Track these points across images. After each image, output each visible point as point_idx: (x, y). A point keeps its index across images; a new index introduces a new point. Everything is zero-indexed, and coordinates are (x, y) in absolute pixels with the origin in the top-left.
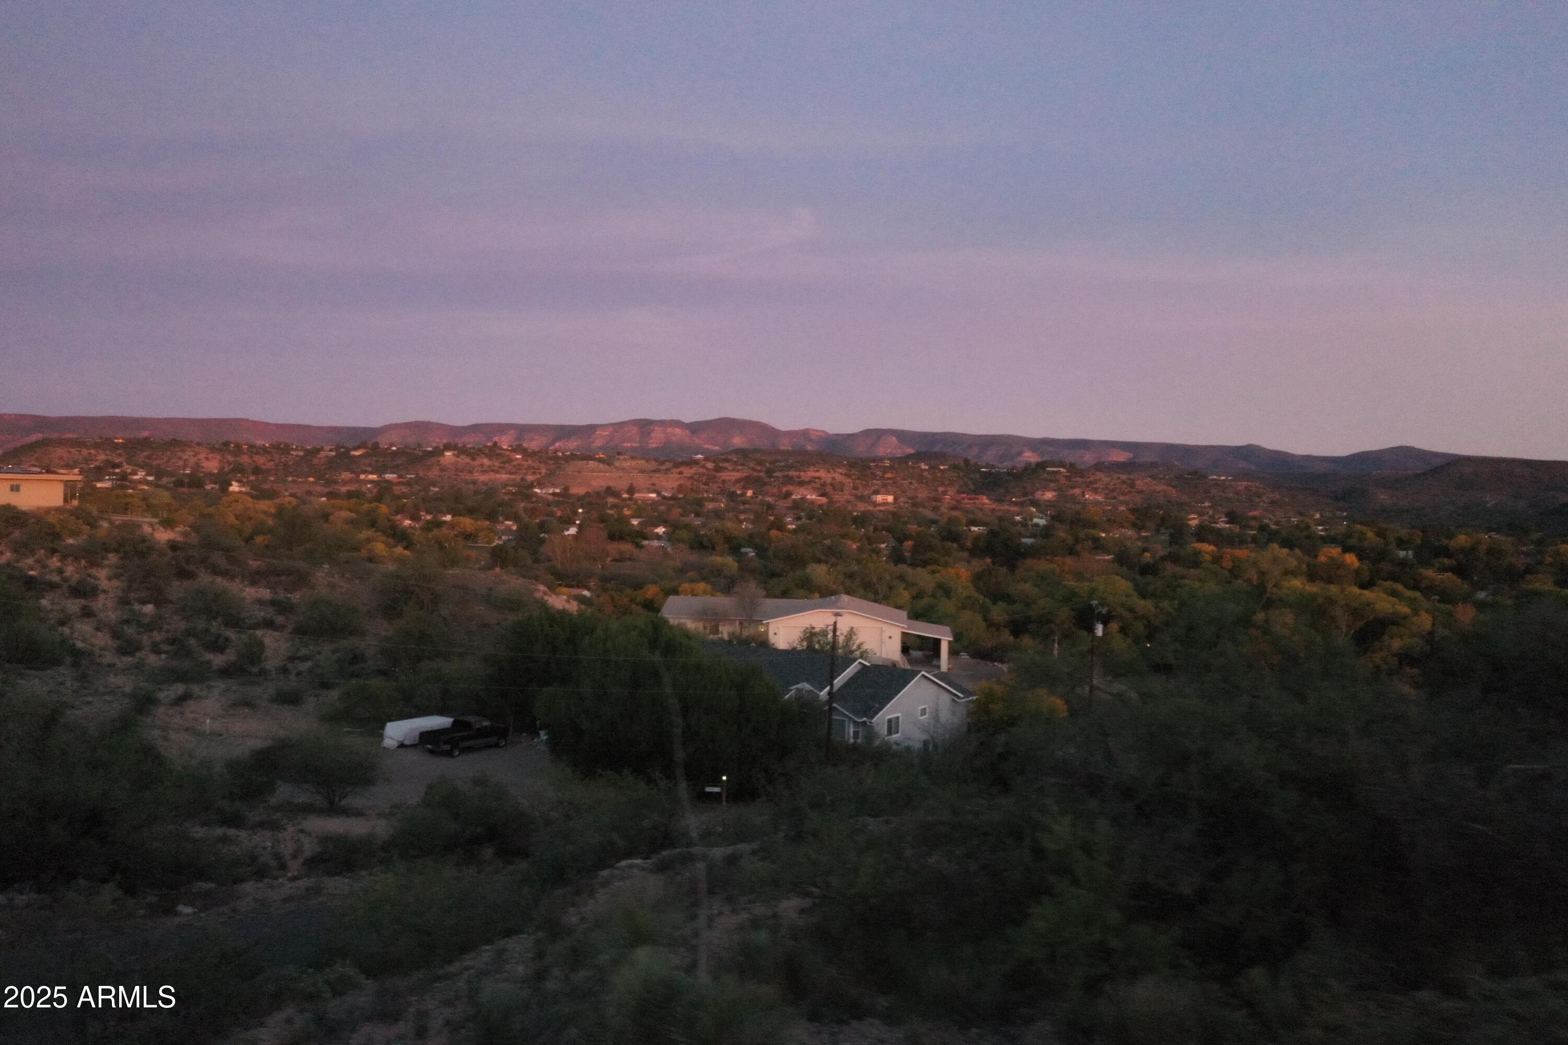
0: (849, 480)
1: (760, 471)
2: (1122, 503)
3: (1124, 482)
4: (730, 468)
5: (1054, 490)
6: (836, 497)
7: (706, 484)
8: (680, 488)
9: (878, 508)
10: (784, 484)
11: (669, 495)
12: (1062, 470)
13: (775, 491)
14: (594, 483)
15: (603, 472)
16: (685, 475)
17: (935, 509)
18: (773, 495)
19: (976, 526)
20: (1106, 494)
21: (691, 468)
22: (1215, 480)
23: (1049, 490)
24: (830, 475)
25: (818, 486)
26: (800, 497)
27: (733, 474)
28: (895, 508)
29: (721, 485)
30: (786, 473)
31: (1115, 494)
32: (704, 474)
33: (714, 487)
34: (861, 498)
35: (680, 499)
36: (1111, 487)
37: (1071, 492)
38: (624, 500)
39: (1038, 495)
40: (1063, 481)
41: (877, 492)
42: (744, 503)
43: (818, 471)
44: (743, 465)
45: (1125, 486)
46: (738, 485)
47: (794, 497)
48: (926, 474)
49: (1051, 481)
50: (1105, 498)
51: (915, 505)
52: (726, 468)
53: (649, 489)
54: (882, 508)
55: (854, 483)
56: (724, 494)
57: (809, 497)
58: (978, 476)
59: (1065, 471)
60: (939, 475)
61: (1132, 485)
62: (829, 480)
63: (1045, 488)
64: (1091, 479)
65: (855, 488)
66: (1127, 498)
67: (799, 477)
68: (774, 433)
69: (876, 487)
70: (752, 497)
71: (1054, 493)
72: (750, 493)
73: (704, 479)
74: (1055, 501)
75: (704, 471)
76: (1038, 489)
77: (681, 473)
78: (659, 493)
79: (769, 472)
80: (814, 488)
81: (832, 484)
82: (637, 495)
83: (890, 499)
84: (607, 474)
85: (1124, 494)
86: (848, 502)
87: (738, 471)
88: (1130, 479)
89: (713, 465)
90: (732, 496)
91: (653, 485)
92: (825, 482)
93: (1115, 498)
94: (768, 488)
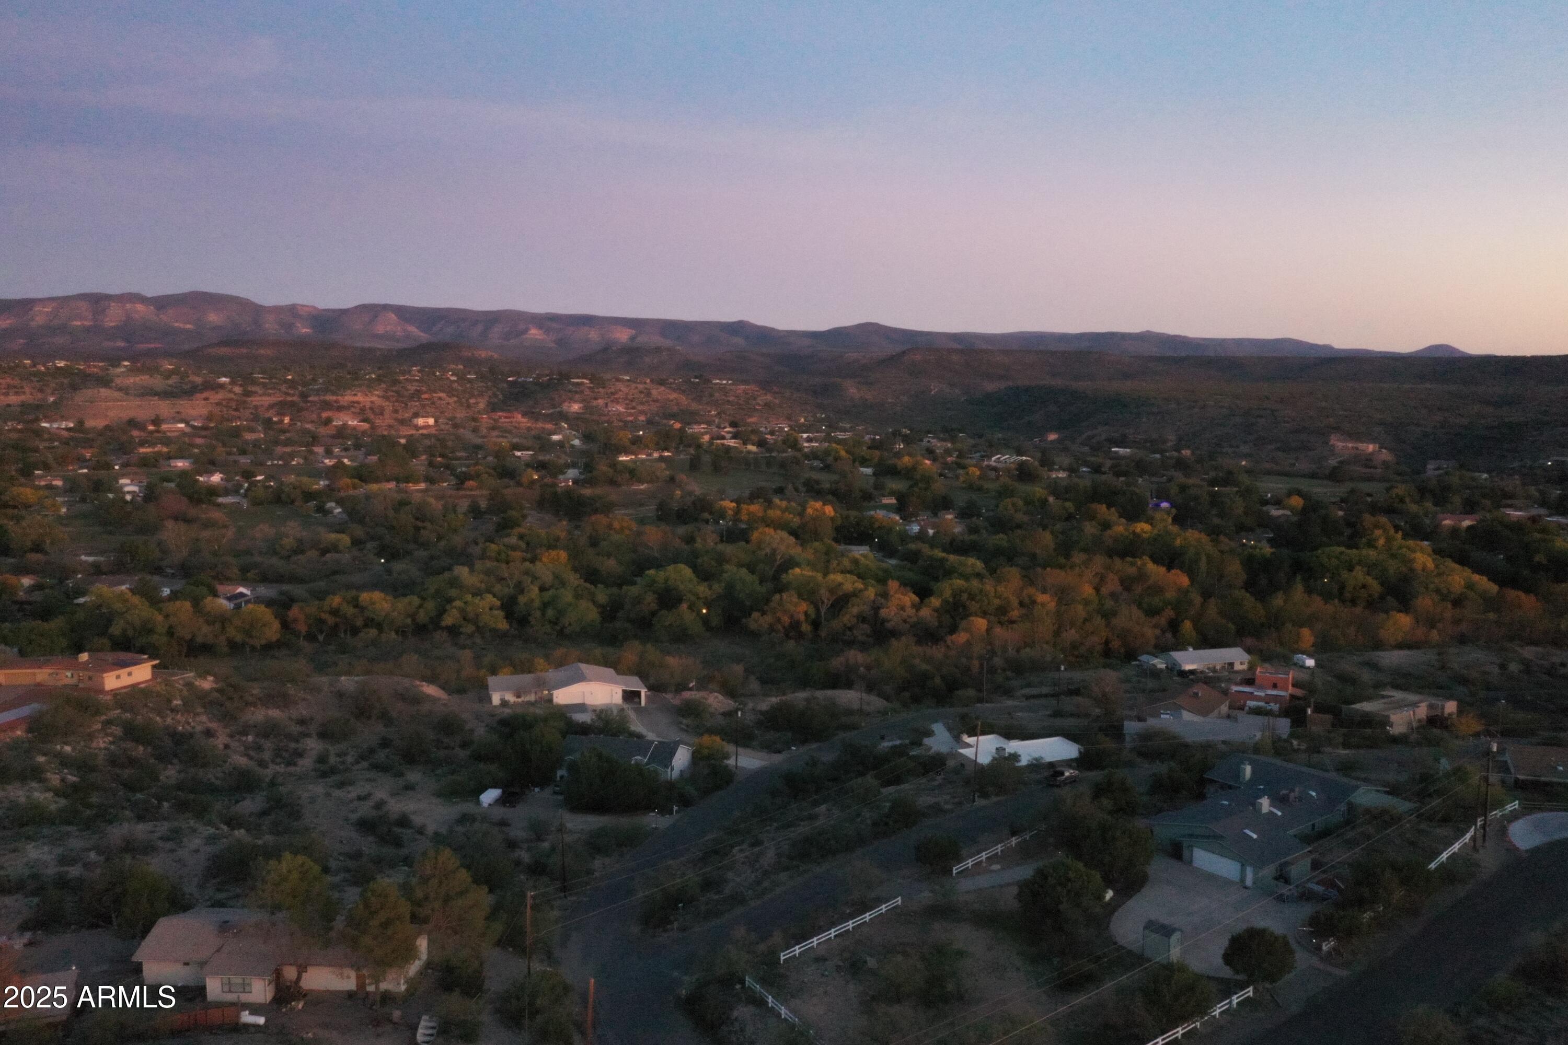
0: (387, 403)
1: (293, 395)
2: (642, 412)
3: (641, 392)
4: (260, 392)
5: (580, 402)
6: (378, 422)
7: (237, 410)
8: (210, 418)
9: (421, 432)
10: (323, 409)
11: (200, 425)
12: (585, 381)
13: (314, 416)
14: (111, 414)
15: (120, 401)
16: (211, 401)
17: (475, 430)
18: (312, 422)
19: (519, 450)
20: (627, 404)
21: (217, 393)
22: (717, 383)
23: (575, 402)
24: (368, 399)
25: (358, 410)
26: (341, 423)
27: (264, 398)
28: (436, 430)
29: (253, 411)
30: (322, 398)
31: (634, 404)
32: (231, 399)
33: (247, 413)
34: (402, 422)
35: (212, 428)
36: (630, 397)
37: (595, 403)
38: (151, 432)
39: (565, 407)
40: (587, 392)
41: (416, 415)
42: (284, 431)
43: (355, 395)
44: (275, 388)
45: (642, 396)
46: (271, 411)
47: (335, 423)
48: (455, 385)
49: (576, 392)
50: (627, 409)
51: (455, 426)
52: (256, 393)
53: (173, 418)
54: (425, 432)
55: (393, 406)
56: (258, 421)
57: (350, 423)
58: (505, 385)
59: (588, 382)
60: (468, 385)
61: (649, 394)
62: (368, 405)
63: (572, 400)
64: (613, 390)
65: (396, 411)
66: (644, 408)
67: (336, 402)
68: (257, 310)
69: (415, 408)
70: (290, 425)
71: (581, 405)
72: (287, 420)
73: (234, 405)
74: (581, 413)
75: (232, 396)
76: (564, 401)
77: (206, 399)
78: (187, 423)
79: (304, 396)
80: (353, 413)
81: (371, 409)
82: (164, 427)
83: (431, 421)
84: (125, 403)
85: (642, 403)
86: (390, 426)
87: (269, 395)
88: (646, 389)
89: (241, 389)
90: (268, 423)
91: (178, 413)
92: (364, 406)
93: (634, 408)
94: (305, 413)
